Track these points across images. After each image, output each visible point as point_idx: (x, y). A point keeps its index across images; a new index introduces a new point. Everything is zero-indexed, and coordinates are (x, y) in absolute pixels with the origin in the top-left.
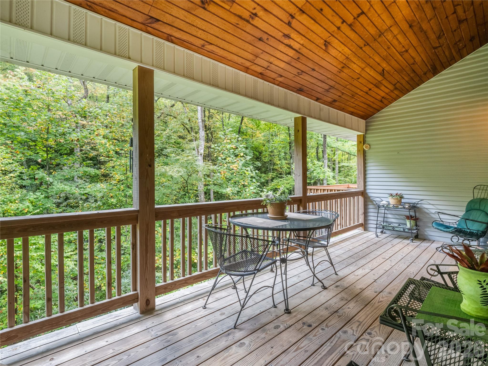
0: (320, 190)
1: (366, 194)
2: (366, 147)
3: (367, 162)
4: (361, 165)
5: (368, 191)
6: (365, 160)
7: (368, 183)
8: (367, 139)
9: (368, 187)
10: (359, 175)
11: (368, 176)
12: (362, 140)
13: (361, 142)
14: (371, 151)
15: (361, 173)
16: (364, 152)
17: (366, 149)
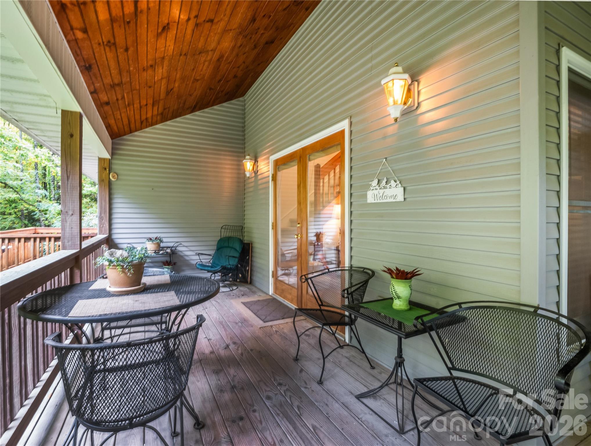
0: (47, 240)
1: (112, 240)
2: (113, 177)
3: (112, 196)
4: (105, 201)
5: (114, 236)
6: (110, 194)
7: (114, 226)
8: (114, 167)
9: (114, 231)
10: (103, 215)
11: (114, 216)
12: (106, 165)
13: (105, 169)
14: (119, 182)
15: (105, 212)
16: (110, 182)
17: (113, 179)
